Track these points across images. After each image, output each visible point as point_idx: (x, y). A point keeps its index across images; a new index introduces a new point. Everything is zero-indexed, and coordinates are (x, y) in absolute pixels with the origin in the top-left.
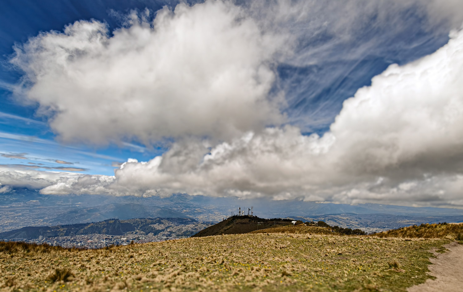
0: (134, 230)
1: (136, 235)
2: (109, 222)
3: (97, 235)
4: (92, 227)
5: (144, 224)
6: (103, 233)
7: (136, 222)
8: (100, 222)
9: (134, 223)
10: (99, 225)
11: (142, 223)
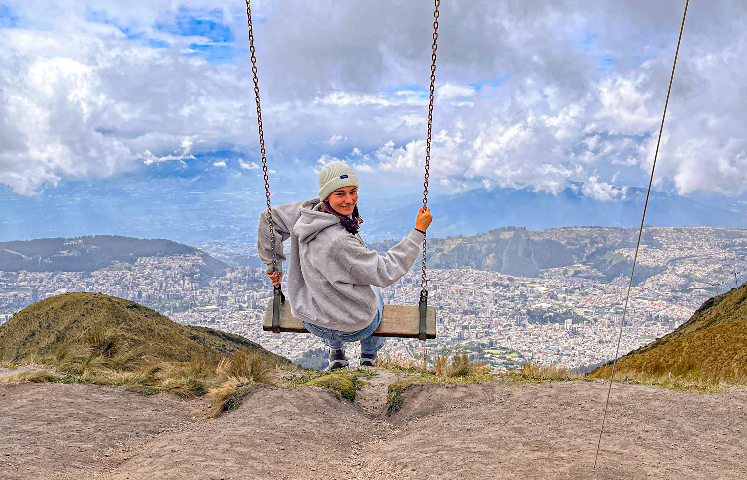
0: (570, 264)
1: (576, 279)
2: (502, 237)
3: (473, 272)
4: (460, 248)
5: (600, 245)
6: (487, 266)
7: (576, 239)
8: (479, 236)
9: (569, 243)
10: (476, 244)
11: (593, 243)
